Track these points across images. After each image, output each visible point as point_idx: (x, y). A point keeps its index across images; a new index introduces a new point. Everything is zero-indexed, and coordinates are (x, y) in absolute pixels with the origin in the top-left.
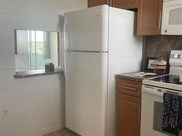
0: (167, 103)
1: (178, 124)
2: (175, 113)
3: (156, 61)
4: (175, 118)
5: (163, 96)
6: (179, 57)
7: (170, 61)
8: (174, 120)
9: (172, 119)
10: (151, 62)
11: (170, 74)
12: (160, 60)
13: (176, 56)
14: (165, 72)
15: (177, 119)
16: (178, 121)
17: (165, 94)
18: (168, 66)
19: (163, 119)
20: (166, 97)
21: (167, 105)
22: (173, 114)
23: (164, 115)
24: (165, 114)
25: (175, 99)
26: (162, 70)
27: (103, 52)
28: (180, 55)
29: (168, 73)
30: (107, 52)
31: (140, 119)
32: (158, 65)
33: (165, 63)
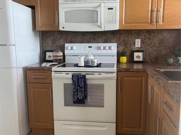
0: (75, 82)
1: (84, 95)
2: (81, 87)
3: (55, 52)
4: (82, 91)
5: (71, 77)
6: (72, 48)
7: (65, 52)
8: (81, 93)
9: (79, 93)
10: (48, 54)
11: (66, 62)
12: (58, 52)
13: (70, 48)
14: (62, 61)
15: (83, 92)
16: (84, 94)
17: (73, 76)
18: (64, 56)
19: (73, 95)
20: (74, 77)
21: (75, 83)
22: (80, 89)
23: (74, 92)
24: (74, 90)
25: (81, 78)
26: (60, 60)
27: (11, 45)
28: (73, 47)
29: (65, 62)
30: (14, 45)
31: (52, 101)
32: (57, 56)
33: (62, 54)
